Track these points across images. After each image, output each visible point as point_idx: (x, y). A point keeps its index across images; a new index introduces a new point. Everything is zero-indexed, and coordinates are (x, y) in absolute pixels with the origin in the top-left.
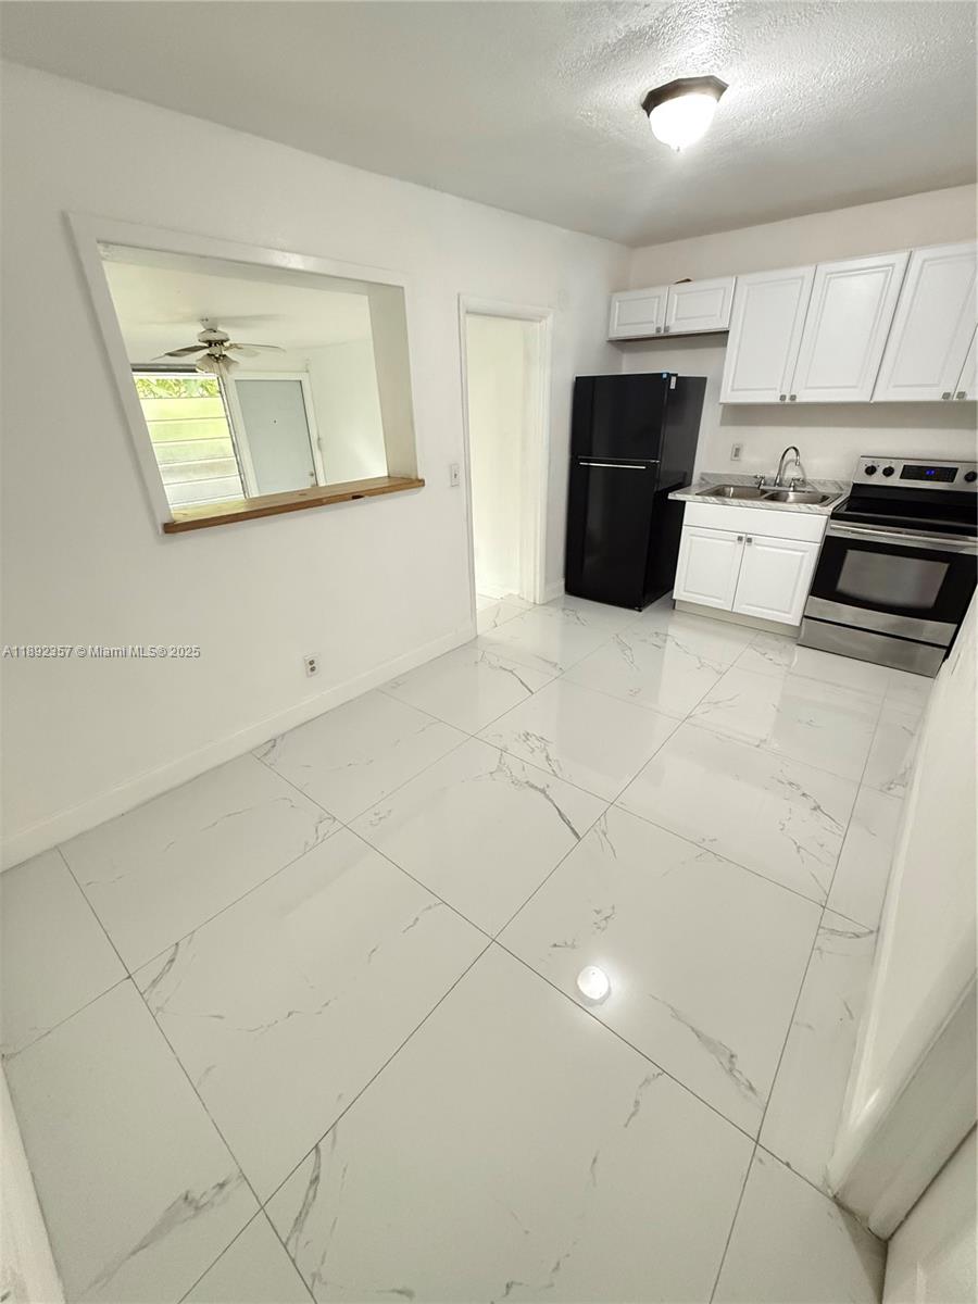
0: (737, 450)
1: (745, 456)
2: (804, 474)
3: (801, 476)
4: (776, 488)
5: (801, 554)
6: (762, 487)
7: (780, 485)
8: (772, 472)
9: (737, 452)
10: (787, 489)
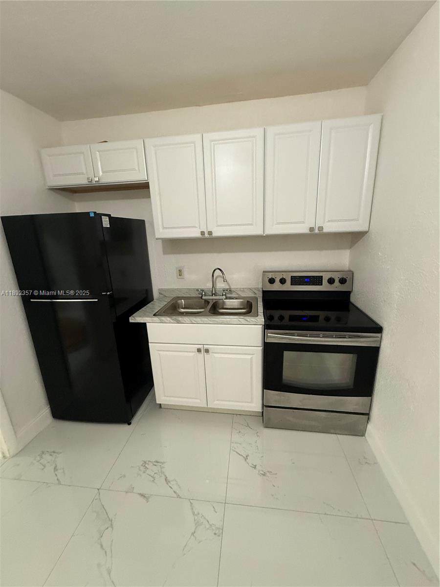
0: (180, 271)
1: (186, 274)
2: (229, 285)
3: (228, 287)
4: (214, 297)
5: (249, 357)
6: (204, 297)
7: (215, 294)
8: (208, 285)
9: (180, 273)
10: (221, 297)
